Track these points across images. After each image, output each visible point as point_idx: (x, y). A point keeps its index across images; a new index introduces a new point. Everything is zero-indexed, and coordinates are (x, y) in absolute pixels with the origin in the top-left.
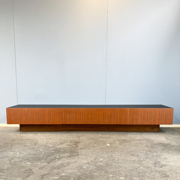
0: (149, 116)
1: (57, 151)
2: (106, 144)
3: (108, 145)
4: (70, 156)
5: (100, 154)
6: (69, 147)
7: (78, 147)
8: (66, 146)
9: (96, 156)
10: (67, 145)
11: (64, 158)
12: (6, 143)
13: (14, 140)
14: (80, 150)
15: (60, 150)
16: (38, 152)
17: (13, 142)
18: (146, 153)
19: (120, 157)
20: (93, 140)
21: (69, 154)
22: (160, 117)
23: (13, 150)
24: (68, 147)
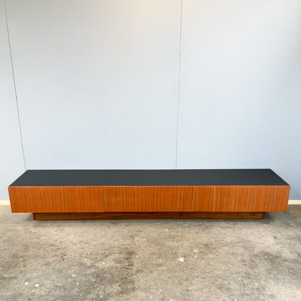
0: (248, 199)
1: (99, 279)
2: (178, 258)
3: (182, 260)
4: (122, 293)
5: (169, 286)
6: (119, 265)
7: (132, 265)
8: (113, 264)
9: (162, 293)
10: (114, 260)
11: (112, 296)
12: (15, 256)
13: (26, 248)
14: (136, 274)
15: (105, 275)
16: (70, 280)
17: (25, 253)
18: (242, 280)
19: (201, 293)
20: (156, 245)
21: (120, 286)
22: (267, 201)
23: (28, 276)
24: (115, 265)
